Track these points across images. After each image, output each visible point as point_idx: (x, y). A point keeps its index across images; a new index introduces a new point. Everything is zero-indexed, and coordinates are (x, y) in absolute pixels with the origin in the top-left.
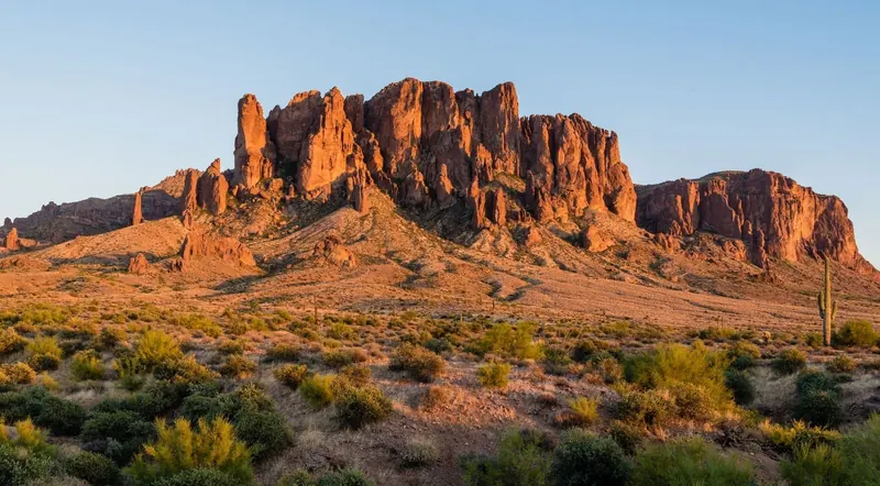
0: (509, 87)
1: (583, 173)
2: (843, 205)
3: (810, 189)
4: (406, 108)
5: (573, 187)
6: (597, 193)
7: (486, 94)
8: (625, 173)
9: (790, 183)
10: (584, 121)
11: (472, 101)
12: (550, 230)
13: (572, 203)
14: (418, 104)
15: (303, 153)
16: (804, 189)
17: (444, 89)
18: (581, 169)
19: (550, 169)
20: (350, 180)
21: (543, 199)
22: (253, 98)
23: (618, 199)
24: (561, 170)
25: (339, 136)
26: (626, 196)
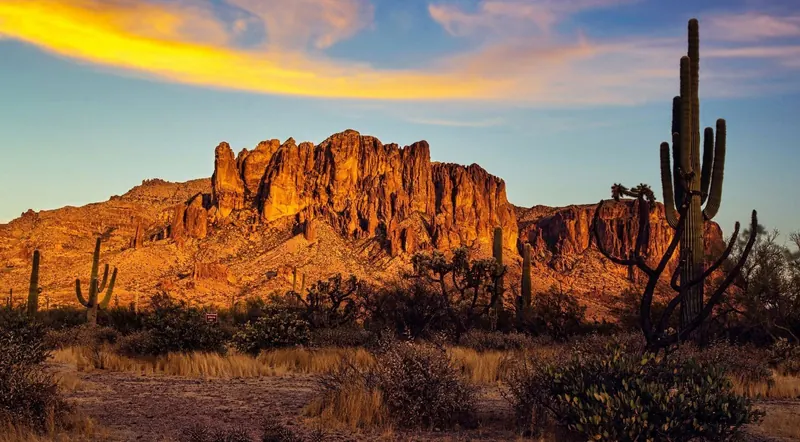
0: (424, 144)
1: (474, 214)
4: (346, 158)
6: (484, 228)
7: (407, 148)
10: (481, 170)
11: (397, 153)
13: (464, 236)
14: (355, 154)
15: (266, 190)
17: (375, 143)
18: (473, 210)
19: (450, 210)
20: (302, 214)
21: (442, 234)
22: (228, 146)
24: (458, 210)
25: (294, 179)
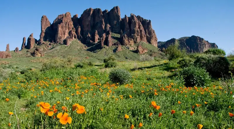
0: (117, 8)
1: (139, 31)
2: (217, 45)
3: (208, 41)
5: (136, 35)
8: (154, 32)
9: (203, 39)
10: (141, 18)
12: (127, 48)
13: (135, 40)
16: (206, 41)
17: (99, 10)
21: (125, 38)
23: (152, 40)
26: (154, 39)
